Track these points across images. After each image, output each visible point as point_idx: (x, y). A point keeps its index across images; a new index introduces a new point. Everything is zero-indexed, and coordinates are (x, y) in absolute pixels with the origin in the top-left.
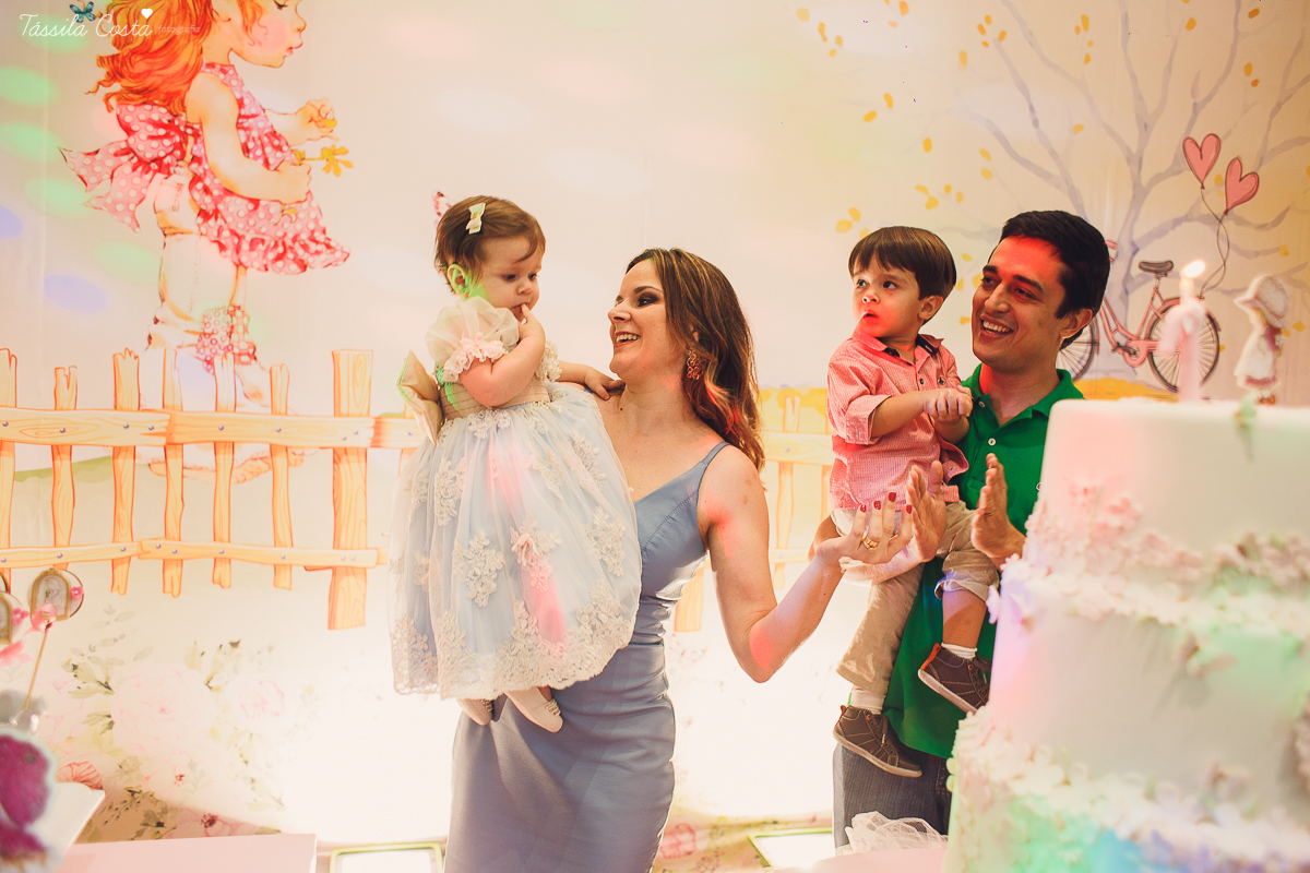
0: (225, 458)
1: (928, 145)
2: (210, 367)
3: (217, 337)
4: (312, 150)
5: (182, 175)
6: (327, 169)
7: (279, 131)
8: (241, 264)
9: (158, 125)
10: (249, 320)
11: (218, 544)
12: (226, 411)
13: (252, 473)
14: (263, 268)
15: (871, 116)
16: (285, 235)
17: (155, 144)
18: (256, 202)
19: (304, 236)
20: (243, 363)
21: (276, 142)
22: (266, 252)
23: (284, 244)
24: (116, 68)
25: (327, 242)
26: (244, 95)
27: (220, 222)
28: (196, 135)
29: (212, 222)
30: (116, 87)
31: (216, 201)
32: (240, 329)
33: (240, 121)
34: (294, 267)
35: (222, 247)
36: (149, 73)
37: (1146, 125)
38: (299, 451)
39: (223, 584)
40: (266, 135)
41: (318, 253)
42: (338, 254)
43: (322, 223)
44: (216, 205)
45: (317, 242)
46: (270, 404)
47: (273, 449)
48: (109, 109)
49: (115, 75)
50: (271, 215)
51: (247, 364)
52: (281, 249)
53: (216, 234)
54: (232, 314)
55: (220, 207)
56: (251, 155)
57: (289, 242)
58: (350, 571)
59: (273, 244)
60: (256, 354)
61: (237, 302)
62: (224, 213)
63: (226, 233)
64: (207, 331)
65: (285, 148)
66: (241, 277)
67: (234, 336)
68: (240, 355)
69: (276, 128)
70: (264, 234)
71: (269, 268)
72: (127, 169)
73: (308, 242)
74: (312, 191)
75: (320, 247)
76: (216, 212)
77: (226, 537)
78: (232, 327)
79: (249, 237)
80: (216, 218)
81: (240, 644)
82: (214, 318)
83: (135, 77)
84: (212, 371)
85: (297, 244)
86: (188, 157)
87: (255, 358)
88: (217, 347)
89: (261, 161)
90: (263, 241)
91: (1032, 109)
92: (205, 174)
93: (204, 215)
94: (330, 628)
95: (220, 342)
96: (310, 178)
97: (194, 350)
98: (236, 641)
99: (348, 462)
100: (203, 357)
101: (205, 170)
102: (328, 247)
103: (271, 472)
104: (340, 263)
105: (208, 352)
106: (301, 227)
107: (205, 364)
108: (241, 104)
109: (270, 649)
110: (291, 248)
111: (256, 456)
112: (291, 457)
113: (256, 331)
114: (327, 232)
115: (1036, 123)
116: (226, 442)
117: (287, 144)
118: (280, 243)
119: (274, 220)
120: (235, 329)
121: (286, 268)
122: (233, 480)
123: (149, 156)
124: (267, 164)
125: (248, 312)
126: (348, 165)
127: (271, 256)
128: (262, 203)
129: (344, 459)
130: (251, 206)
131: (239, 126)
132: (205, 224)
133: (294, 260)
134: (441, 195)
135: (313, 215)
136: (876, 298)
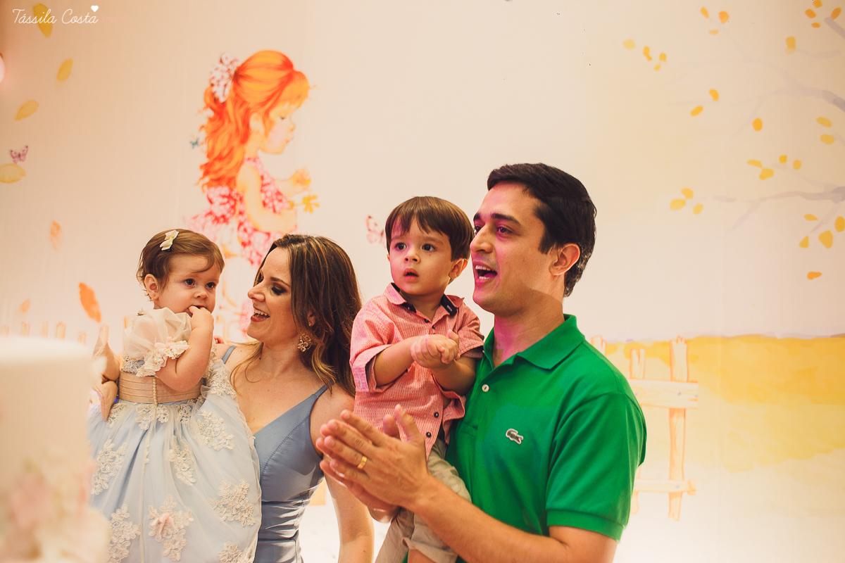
1: (758, 125)
4: (297, 199)
5: (234, 222)
6: (305, 210)
7: (281, 190)
9: (224, 196)
15: (697, 111)
17: (222, 207)
18: (269, 234)
21: (280, 198)
24: (207, 169)
26: (264, 173)
28: (241, 199)
29: (248, 248)
30: (207, 179)
31: (250, 235)
33: (262, 188)
35: (252, 262)
36: (220, 169)
40: (275, 194)
44: (250, 238)
48: (203, 191)
49: (206, 173)
53: (249, 255)
55: (252, 239)
56: (267, 207)
62: (253, 242)
63: (254, 254)
65: (284, 200)
72: (210, 223)
76: (250, 242)
83: (216, 172)
86: (237, 212)
89: (272, 210)
92: (244, 221)
93: (244, 244)
96: (297, 217)
101: (244, 219)
108: (262, 178)
117: (286, 198)
123: (219, 214)
124: (275, 211)
126: (317, 205)
128: (272, 234)
130: (267, 237)
131: (261, 191)
132: (244, 250)
134: (370, 217)
136: (417, 258)
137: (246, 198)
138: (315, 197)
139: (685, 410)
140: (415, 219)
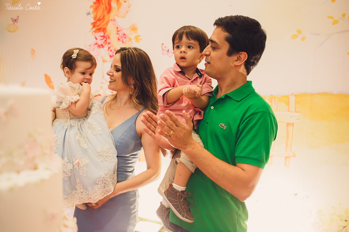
4: (132, 37)
5: (106, 47)
6: (136, 41)
7: (126, 33)
9: (102, 36)
17: (101, 41)
21: (125, 36)
24: (94, 25)
26: (118, 26)
28: (109, 37)
30: (94, 29)
31: (113, 53)
33: (117, 32)
36: (100, 25)
40: (123, 35)
48: (93, 34)
49: (94, 27)
65: (127, 38)
72: (96, 48)
83: (98, 26)
86: (107, 43)
89: (122, 42)
92: (111, 47)
93: (111, 56)
108: (117, 28)
117: (127, 36)
123: (100, 44)
124: (123, 42)
126: (141, 39)
131: (117, 34)
134: (163, 44)
136: (185, 51)
137: (111, 37)
138: (140, 36)
139: (293, 124)
140: (185, 35)
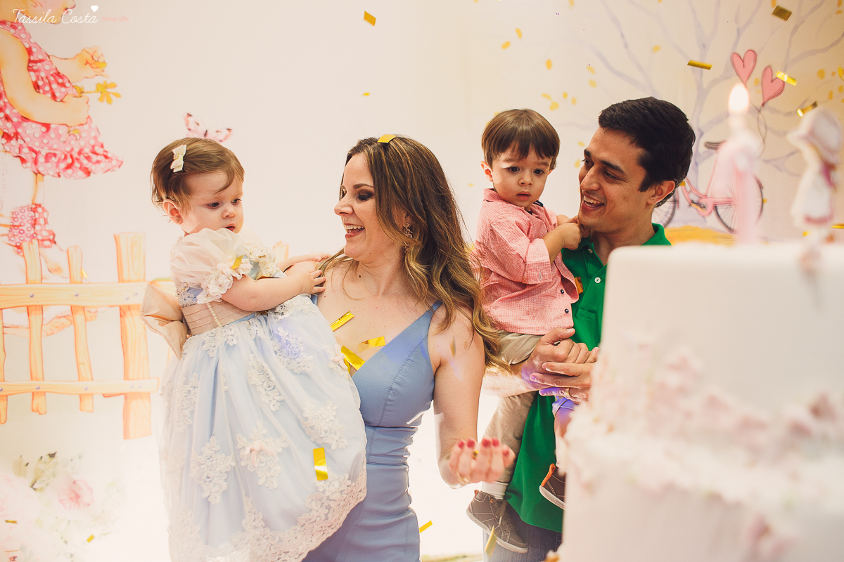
0: (36, 318)
1: (549, 64)
2: (19, 250)
3: (24, 228)
4: (88, 85)
6: (101, 100)
7: (62, 72)
8: (39, 173)
10: (48, 214)
11: (34, 382)
12: (35, 283)
13: (58, 327)
14: (57, 175)
15: (506, 45)
16: (72, 149)
18: (47, 126)
19: (87, 150)
20: (46, 247)
21: (60, 81)
22: (58, 163)
23: (71, 156)
25: (105, 154)
26: (32, 45)
27: (20, 141)
29: (13, 142)
31: (16, 126)
32: (42, 221)
33: (30, 65)
34: (81, 173)
35: (23, 161)
37: (704, 45)
38: (93, 310)
39: (40, 411)
40: (52, 75)
41: (98, 162)
42: (114, 163)
43: (100, 140)
44: (16, 129)
45: (97, 154)
46: (68, 276)
47: (74, 309)
50: (60, 135)
51: (49, 247)
52: (69, 161)
53: (17, 151)
54: (34, 210)
55: (20, 130)
56: (41, 91)
57: (75, 155)
58: (137, 395)
59: (63, 157)
60: (56, 239)
61: (38, 201)
62: (22, 135)
63: (26, 150)
64: (16, 224)
65: (67, 85)
66: (40, 183)
67: (38, 227)
68: (43, 240)
69: (59, 70)
70: (56, 150)
71: (61, 174)
73: (90, 154)
74: (91, 116)
75: (100, 158)
76: (17, 134)
77: (40, 376)
78: (35, 220)
79: (44, 152)
80: (17, 139)
81: (56, 455)
82: (21, 214)
84: (22, 254)
85: (82, 156)
87: (55, 243)
88: (24, 235)
89: (49, 95)
90: (55, 155)
91: (623, 36)
92: (5, 106)
93: (7, 137)
94: (125, 438)
95: (27, 232)
96: (89, 106)
97: (6, 239)
98: (52, 452)
99: (132, 315)
100: (14, 244)
101: (4, 102)
102: (106, 157)
103: (72, 326)
104: (116, 169)
105: (18, 240)
106: (84, 143)
107: (16, 248)
108: (30, 51)
109: (80, 457)
110: (77, 159)
111: (60, 315)
112: (88, 315)
113: (55, 221)
114: (105, 146)
115: (626, 46)
116: (36, 306)
117: (69, 82)
118: (69, 156)
119: (62, 139)
120: (37, 222)
121: (74, 175)
122: (44, 334)
124: (54, 97)
125: (46, 208)
126: (117, 95)
127: (63, 165)
128: (52, 126)
129: (128, 313)
130: (44, 129)
131: (30, 69)
132: (8, 144)
133: (80, 168)
134: (189, 115)
135: (93, 134)
138: (114, 86)
